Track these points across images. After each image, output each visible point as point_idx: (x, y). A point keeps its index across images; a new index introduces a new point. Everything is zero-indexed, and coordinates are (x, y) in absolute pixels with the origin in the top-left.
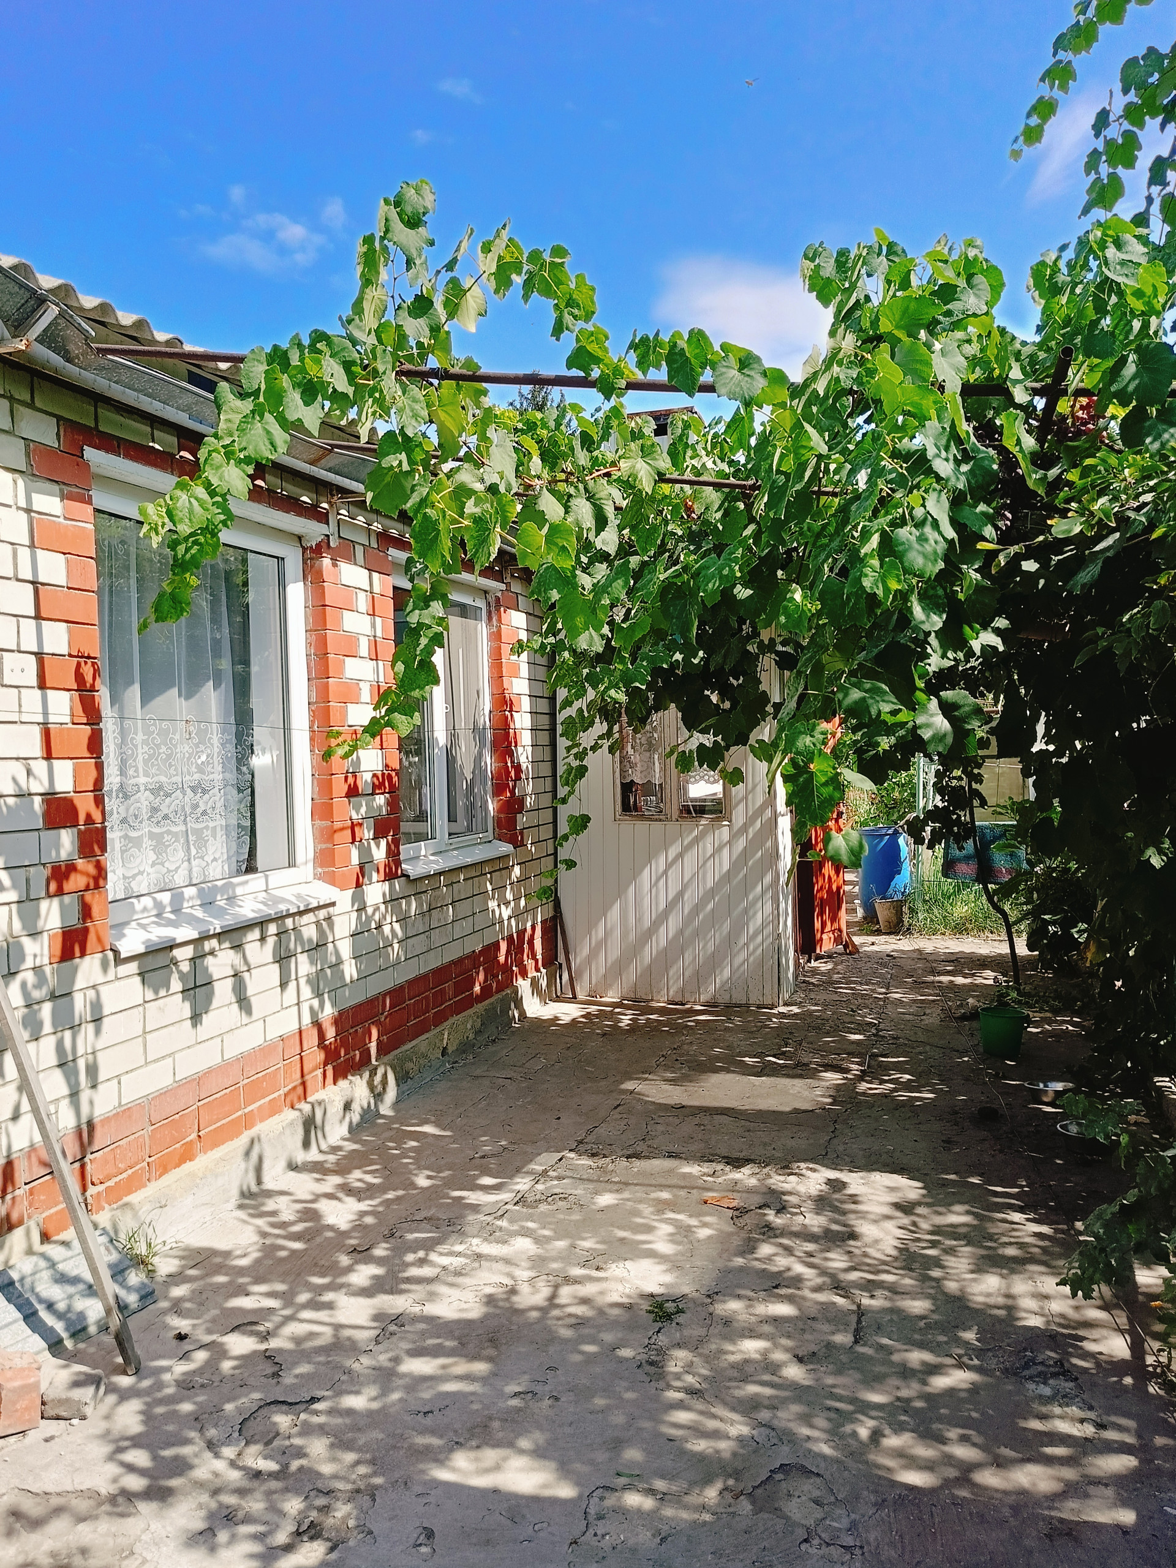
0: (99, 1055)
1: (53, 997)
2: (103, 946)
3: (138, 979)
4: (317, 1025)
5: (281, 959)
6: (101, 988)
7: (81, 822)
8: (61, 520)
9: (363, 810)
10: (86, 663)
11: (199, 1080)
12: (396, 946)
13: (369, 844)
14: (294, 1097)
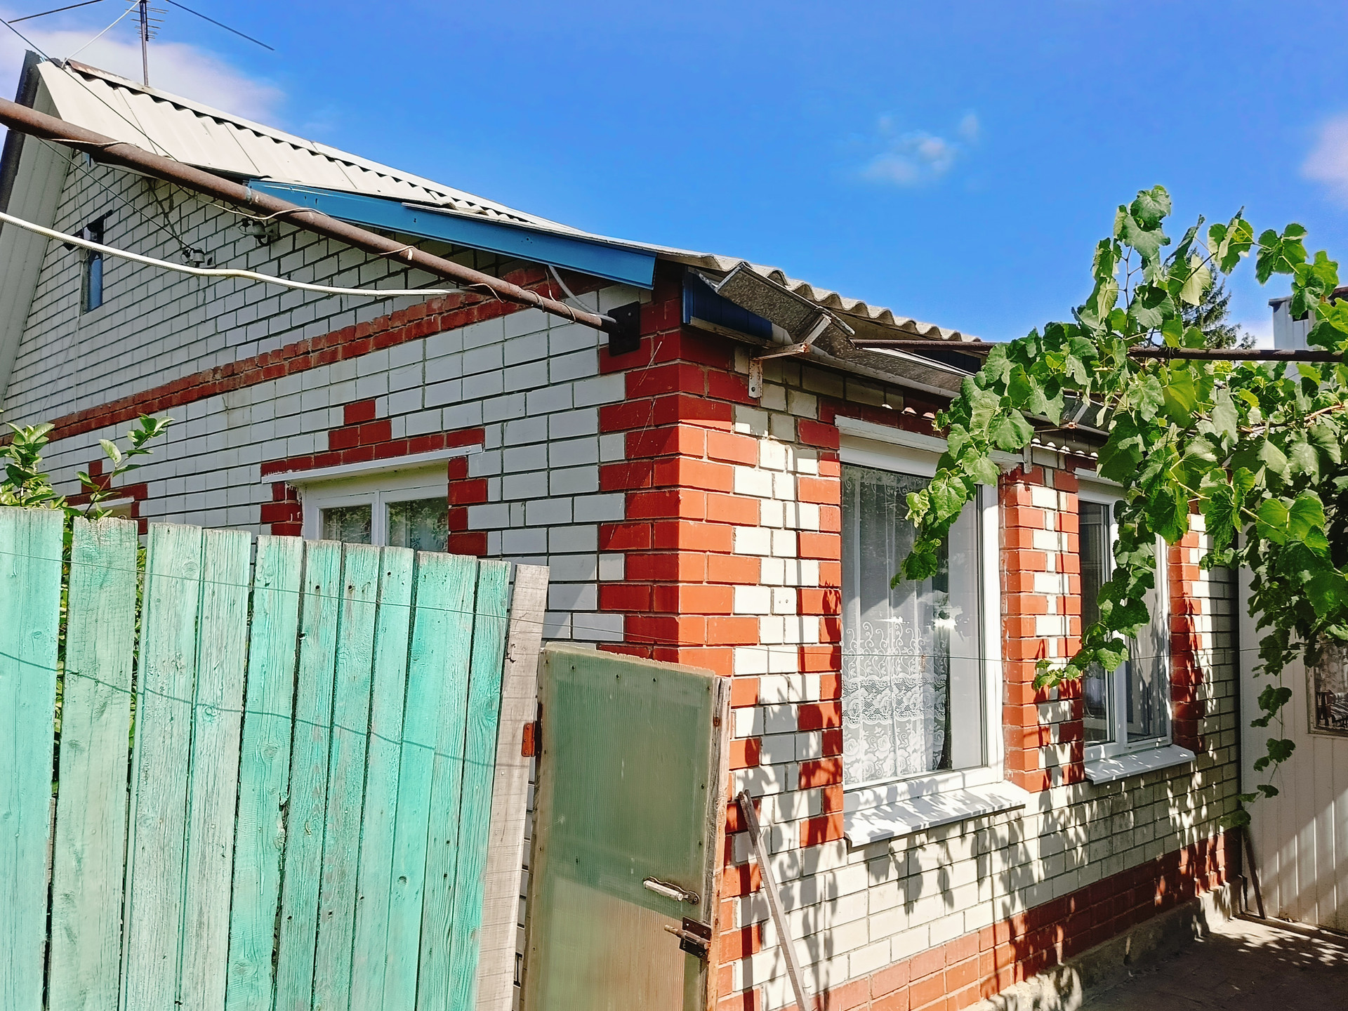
0: (834, 930)
1: (802, 877)
2: (839, 835)
3: (864, 866)
4: (1009, 920)
5: (979, 855)
6: (837, 873)
7: (825, 727)
8: (817, 477)
9: (1049, 716)
10: (831, 592)
11: (910, 963)
12: (1080, 849)
13: (1055, 748)
14: (989, 988)
